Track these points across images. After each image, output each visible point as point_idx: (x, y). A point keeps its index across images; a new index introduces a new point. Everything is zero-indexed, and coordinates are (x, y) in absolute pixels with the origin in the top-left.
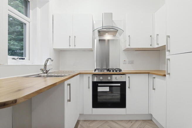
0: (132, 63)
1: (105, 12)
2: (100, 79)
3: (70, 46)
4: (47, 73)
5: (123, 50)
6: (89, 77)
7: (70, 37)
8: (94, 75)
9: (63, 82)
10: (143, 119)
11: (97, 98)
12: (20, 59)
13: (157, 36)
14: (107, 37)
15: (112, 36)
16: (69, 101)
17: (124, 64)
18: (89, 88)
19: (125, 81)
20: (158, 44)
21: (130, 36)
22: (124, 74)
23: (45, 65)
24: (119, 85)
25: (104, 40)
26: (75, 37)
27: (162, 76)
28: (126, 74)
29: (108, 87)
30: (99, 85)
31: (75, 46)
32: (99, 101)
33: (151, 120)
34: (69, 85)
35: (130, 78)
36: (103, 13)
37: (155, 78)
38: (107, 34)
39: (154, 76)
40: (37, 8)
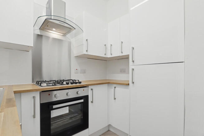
0: (84, 72)
6: (34, 97)
8: (42, 91)
10: (103, 133)
11: (50, 129)
13: (111, 47)
14: (54, 34)
17: (75, 73)
19: (87, 95)
20: (111, 54)
21: (88, 40)
22: (86, 87)
24: (82, 101)
27: (127, 85)
28: (89, 86)
33: (109, 130)
35: (94, 90)
37: (115, 87)
38: (54, 29)
39: (115, 85)
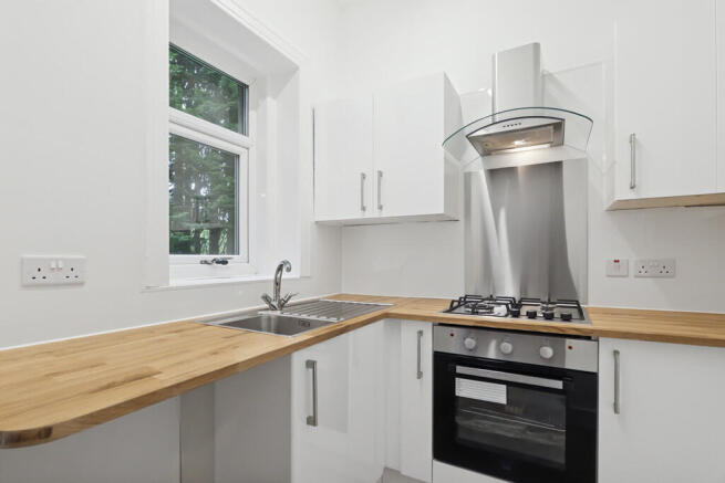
1: (501, 50)
2: (464, 345)
3: (364, 209)
4: (282, 306)
5: (606, 206)
6: (421, 333)
7: (364, 176)
8: (441, 324)
9: (286, 353)
12: (218, 262)
15: (546, 146)
16: (312, 421)
17: (609, 276)
18: (420, 375)
19: (594, 370)
21: (637, 138)
22: (589, 338)
23: (277, 283)
25: (512, 170)
26: (380, 174)
29: (504, 387)
30: (460, 369)
31: (381, 208)
32: (461, 435)
34: (311, 364)
35: (621, 357)
36: (494, 57)
38: (517, 143)
40: (269, 99)
